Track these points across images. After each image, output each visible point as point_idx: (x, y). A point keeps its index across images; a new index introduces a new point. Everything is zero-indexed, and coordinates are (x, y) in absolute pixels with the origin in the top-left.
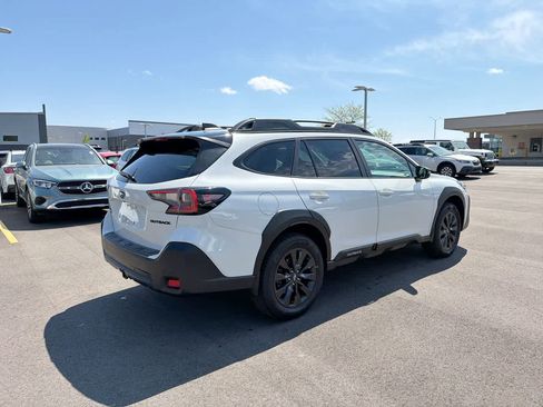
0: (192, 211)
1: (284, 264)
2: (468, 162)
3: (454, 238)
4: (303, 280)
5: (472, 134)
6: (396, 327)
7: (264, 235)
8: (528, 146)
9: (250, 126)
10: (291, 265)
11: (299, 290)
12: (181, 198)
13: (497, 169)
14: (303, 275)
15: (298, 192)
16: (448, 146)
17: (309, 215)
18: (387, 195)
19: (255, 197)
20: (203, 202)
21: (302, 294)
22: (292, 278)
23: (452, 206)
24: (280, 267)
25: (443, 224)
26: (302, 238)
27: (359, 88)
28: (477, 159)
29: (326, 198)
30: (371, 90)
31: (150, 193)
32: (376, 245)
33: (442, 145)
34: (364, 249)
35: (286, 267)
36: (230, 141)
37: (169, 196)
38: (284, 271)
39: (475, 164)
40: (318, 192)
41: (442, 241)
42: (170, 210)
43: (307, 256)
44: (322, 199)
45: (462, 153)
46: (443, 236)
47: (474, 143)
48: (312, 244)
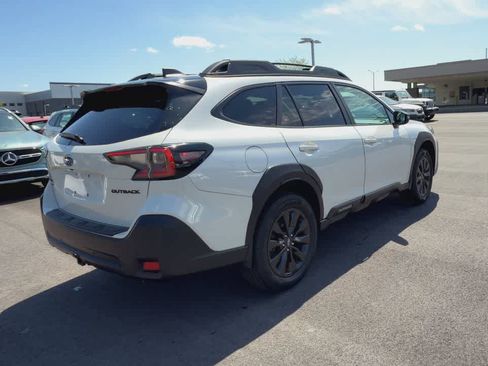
0: (168, 175)
1: (277, 228)
2: (413, 111)
3: (428, 184)
4: (296, 244)
5: (409, 85)
6: (401, 283)
7: (255, 197)
8: (457, 94)
9: (225, 69)
10: (284, 229)
11: (295, 256)
12: (151, 159)
13: (437, 116)
14: (297, 239)
15: (287, 144)
16: (393, 96)
17: (300, 170)
18: (371, 143)
19: (241, 153)
20: (181, 163)
21: (298, 259)
22: (285, 243)
23: (425, 152)
24: (274, 233)
25: (419, 170)
26: (294, 197)
27: (306, 40)
28: (420, 108)
29: (316, 149)
30: (317, 42)
31: (109, 156)
32: (364, 197)
33: (386, 95)
34: (353, 203)
35: (279, 231)
36: (204, 86)
37: (135, 158)
38: (277, 237)
39: (420, 112)
40: (307, 143)
41: (418, 187)
42: (138, 176)
43: (300, 217)
44: (312, 150)
45: (406, 102)
46: (419, 182)
47: (414, 93)
48: (304, 202)
